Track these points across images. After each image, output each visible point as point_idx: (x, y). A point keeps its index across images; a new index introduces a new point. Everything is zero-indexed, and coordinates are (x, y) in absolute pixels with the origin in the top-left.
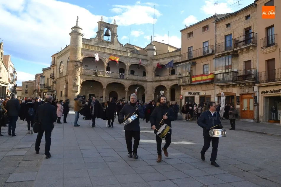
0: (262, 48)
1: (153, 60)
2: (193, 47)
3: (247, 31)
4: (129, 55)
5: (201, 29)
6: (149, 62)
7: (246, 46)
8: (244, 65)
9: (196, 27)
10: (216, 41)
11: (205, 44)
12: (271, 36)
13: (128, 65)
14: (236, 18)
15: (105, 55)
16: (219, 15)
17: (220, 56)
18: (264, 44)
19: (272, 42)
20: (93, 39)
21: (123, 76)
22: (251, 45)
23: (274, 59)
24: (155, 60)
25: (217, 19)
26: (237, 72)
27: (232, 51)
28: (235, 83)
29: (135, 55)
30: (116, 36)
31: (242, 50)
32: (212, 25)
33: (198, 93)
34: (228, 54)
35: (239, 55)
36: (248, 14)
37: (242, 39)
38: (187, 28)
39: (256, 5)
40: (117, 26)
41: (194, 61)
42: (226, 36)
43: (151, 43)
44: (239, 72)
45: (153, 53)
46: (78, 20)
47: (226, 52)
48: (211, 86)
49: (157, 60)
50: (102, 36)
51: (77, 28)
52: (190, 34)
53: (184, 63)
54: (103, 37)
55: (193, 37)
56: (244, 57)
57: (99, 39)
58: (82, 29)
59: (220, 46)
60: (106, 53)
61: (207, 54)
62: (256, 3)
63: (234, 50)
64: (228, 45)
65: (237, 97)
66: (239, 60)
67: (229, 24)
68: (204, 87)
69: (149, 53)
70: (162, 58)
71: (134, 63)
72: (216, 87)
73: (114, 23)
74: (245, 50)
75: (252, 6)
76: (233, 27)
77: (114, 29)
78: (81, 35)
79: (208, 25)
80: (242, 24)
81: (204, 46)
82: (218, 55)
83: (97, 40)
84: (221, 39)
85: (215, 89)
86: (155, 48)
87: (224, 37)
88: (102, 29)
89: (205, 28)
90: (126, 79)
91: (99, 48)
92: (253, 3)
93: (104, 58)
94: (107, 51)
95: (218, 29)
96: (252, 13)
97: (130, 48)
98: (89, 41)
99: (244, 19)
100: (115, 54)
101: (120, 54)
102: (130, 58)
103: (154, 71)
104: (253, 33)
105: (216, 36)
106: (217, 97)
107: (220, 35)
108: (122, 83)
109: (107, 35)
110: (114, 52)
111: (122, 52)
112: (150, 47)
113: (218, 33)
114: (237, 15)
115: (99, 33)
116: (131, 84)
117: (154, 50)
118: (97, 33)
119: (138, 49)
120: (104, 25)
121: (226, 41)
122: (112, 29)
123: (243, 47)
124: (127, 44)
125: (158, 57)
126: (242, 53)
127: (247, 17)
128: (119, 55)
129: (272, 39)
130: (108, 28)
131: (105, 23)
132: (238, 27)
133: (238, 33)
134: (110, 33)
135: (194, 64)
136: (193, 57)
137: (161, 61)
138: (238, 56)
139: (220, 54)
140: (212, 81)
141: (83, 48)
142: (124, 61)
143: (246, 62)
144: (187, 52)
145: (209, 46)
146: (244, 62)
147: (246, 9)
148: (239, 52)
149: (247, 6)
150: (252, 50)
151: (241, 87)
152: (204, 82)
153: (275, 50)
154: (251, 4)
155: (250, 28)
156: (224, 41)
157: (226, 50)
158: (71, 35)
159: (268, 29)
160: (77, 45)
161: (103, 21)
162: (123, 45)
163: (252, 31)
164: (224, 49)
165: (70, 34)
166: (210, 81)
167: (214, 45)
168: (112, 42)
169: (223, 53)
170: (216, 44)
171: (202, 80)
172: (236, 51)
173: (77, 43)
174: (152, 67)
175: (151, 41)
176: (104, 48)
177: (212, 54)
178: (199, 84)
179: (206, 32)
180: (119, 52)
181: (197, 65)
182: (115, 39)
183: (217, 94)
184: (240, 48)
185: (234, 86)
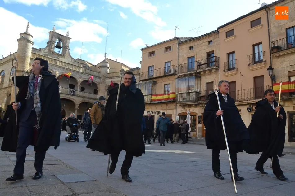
0: (224, 71)
1: (106, 78)
2: (154, 66)
3: (210, 54)
4: (81, 70)
5: (164, 49)
6: (101, 80)
7: (209, 69)
8: (206, 86)
9: (159, 47)
10: (178, 62)
11: (167, 64)
12: (231, 61)
13: (80, 80)
14: (200, 42)
15: (55, 67)
16: (182, 38)
17: (183, 76)
18: (226, 68)
19: (233, 66)
20: (43, 49)
21: (74, 92)
22: (215, 67)
23: (235, 82)
24: (108, 77)
25: (180, 41)
26: (199, 93)
27: (195, 72)
28: (198, 102)
29: (88, 71)
30: (68, 49)
31: (205, 72)
32: (175, 46)
33: (158, 113)
34: (191, 75)
35: (202, 76)
36: (211, 40)
37: (205, 61)
38: (148, 48)
39: (218, 32)
40: (70, 39)
41: (155, 80)
42: (188, 58)
43: (104, 60)
44: (201, 92)
45: (107, 70)
46: (29, 26)
47: (189, 73)
48: (172, 106)
49: (111, 78)
50: (53, 47)
51: (27, 34)
52: (152, 53)
53: (145, 82)
54: (54, 49)
55: (154, 56)
56: (206, 79)
57: (50, 50)
58: (32, 37)
59: (182, 67)
60: (57, 66)
61: (169, 74)
62: (218, 30)
63: (198, 71)
64: (190, 67)
65: (199, 116)
66: (202, 81)
67: (192, 47)
68: (165, 106)
69: (103, 70)
70: (116, 77)
71: (86, 80)
72: (178, 106)
73: (67, 35)
74: (208, 72)
75: (215, 32)
76: (196, 49)
77: (66, 41)
78: (31, 43)
79: (171, 46)
80: (205, 48)
81: (166, 66)
82: (181, 76)
83: (47, 51)
84: (183, 61)
85: (176, 109)
86: (108, 65)
87: (187, 59)
88: (53, 40)
89: (168, 49)
90: (77, 96)
91: (50, 60)
92: (216, 30)
93: (54, 71)
94: (58, 63)
95: (181, 51)
96: (214, 39)
97: (81, 63)
98: (38, 51)
99: (207, 43)
100: (67, 68)
101: (73, 68)
102: (82, 73)
103: (106, 89)
104: (215, 56)
105: (179, 57)
106: (178, 117)
107: (183, 56)
108: (72, 100)
109: (58, 47)
110: (66, 65)
111: (74, 66)
112: (104, 64)
113: (180, 54)
114: (200, 39)
115: (50, 43)
116: (82, 101)
117: (108, 68)
118: (47, 43)
119: (90, 66)
120: (56, 35)
121: (188, 63)
122: (65, 41)
123: (207, 69)
124: (78, 59)
125: (112, 75)
126: (205, 75)
127: (210, 42)
128: (71, 69)
129: (233, 65)
130: (60, 40)
131: (57, 33)
132: (200, 50)
133: (201, 55)
134: (62, 45)
135: (155, 83)
136: (154, 77)
137: (114, 79)
138: (200, 77)
139: (183, 75)
140: (174, 101)
141: (32, 57)
142: (77, 76)
143: (207, 83)
144: (148, 71)
145: (171, 67)
146: (206, 83)
147: (209, 35)
148: (202, 73)
149: (210, 32)
150: (214, 72)
151: (203, 106)
152: (166, 101)
153: (236, 73)
154: (214, 31)
155: (212, 52)
156: (186, 62)
157: (188, 71)
158: (20, 42)
159: (229, 54)
160: (26, 54)
161: (55, 31)
162: (74, 59)
163: (214, 55)
164: (186, 70)
165: (18, 40)
166: (172, 100)
167: (177, 65)
168: (63, 55)
169: (186, 74)
170: (179, 65)
171: (163, 99)
172: (199, 73)
173: (26, 51)
174: (105, 85)
175: (105, 58)
176: (56, 60)
177: (174, 74)
178: (160, 103)
179: (169, 53)
180: (71, 66)
181: (157, 84)
182: (67, 52)
183: (178, 113)
184: (203, 70)
185: (196, 105)
